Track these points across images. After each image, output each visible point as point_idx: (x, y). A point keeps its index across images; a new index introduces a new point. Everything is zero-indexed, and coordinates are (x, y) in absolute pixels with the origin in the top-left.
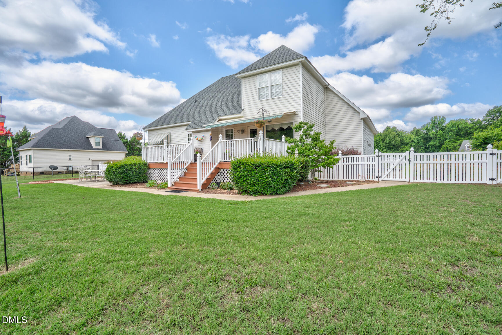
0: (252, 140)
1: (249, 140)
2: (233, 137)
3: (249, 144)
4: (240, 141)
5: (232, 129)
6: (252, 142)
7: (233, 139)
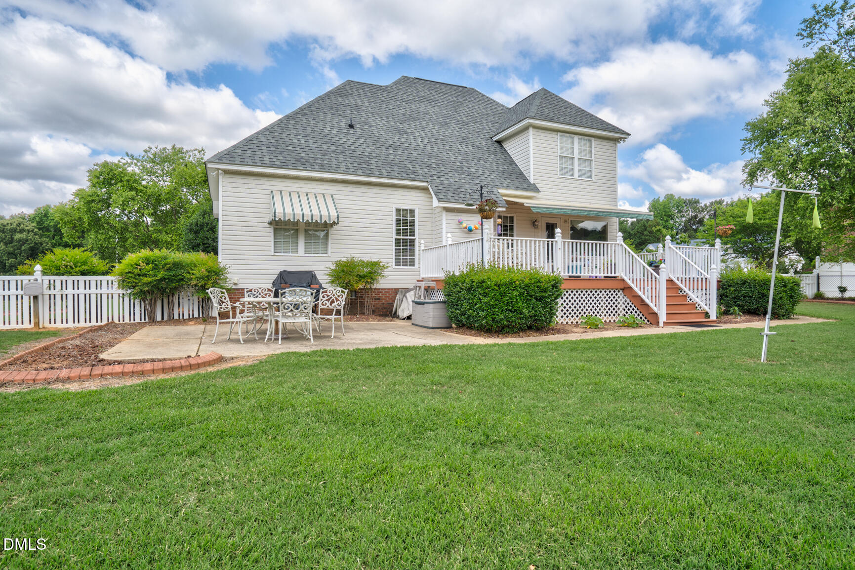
0: (548, 241)
1: (544, 241)
2: (513, 231)
3: (544, 248)
4: (524, 242)
5: (512, 215)
6: (548, 244)
7: (512, 236)
